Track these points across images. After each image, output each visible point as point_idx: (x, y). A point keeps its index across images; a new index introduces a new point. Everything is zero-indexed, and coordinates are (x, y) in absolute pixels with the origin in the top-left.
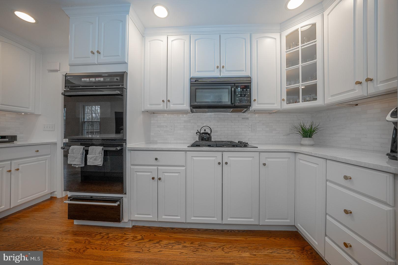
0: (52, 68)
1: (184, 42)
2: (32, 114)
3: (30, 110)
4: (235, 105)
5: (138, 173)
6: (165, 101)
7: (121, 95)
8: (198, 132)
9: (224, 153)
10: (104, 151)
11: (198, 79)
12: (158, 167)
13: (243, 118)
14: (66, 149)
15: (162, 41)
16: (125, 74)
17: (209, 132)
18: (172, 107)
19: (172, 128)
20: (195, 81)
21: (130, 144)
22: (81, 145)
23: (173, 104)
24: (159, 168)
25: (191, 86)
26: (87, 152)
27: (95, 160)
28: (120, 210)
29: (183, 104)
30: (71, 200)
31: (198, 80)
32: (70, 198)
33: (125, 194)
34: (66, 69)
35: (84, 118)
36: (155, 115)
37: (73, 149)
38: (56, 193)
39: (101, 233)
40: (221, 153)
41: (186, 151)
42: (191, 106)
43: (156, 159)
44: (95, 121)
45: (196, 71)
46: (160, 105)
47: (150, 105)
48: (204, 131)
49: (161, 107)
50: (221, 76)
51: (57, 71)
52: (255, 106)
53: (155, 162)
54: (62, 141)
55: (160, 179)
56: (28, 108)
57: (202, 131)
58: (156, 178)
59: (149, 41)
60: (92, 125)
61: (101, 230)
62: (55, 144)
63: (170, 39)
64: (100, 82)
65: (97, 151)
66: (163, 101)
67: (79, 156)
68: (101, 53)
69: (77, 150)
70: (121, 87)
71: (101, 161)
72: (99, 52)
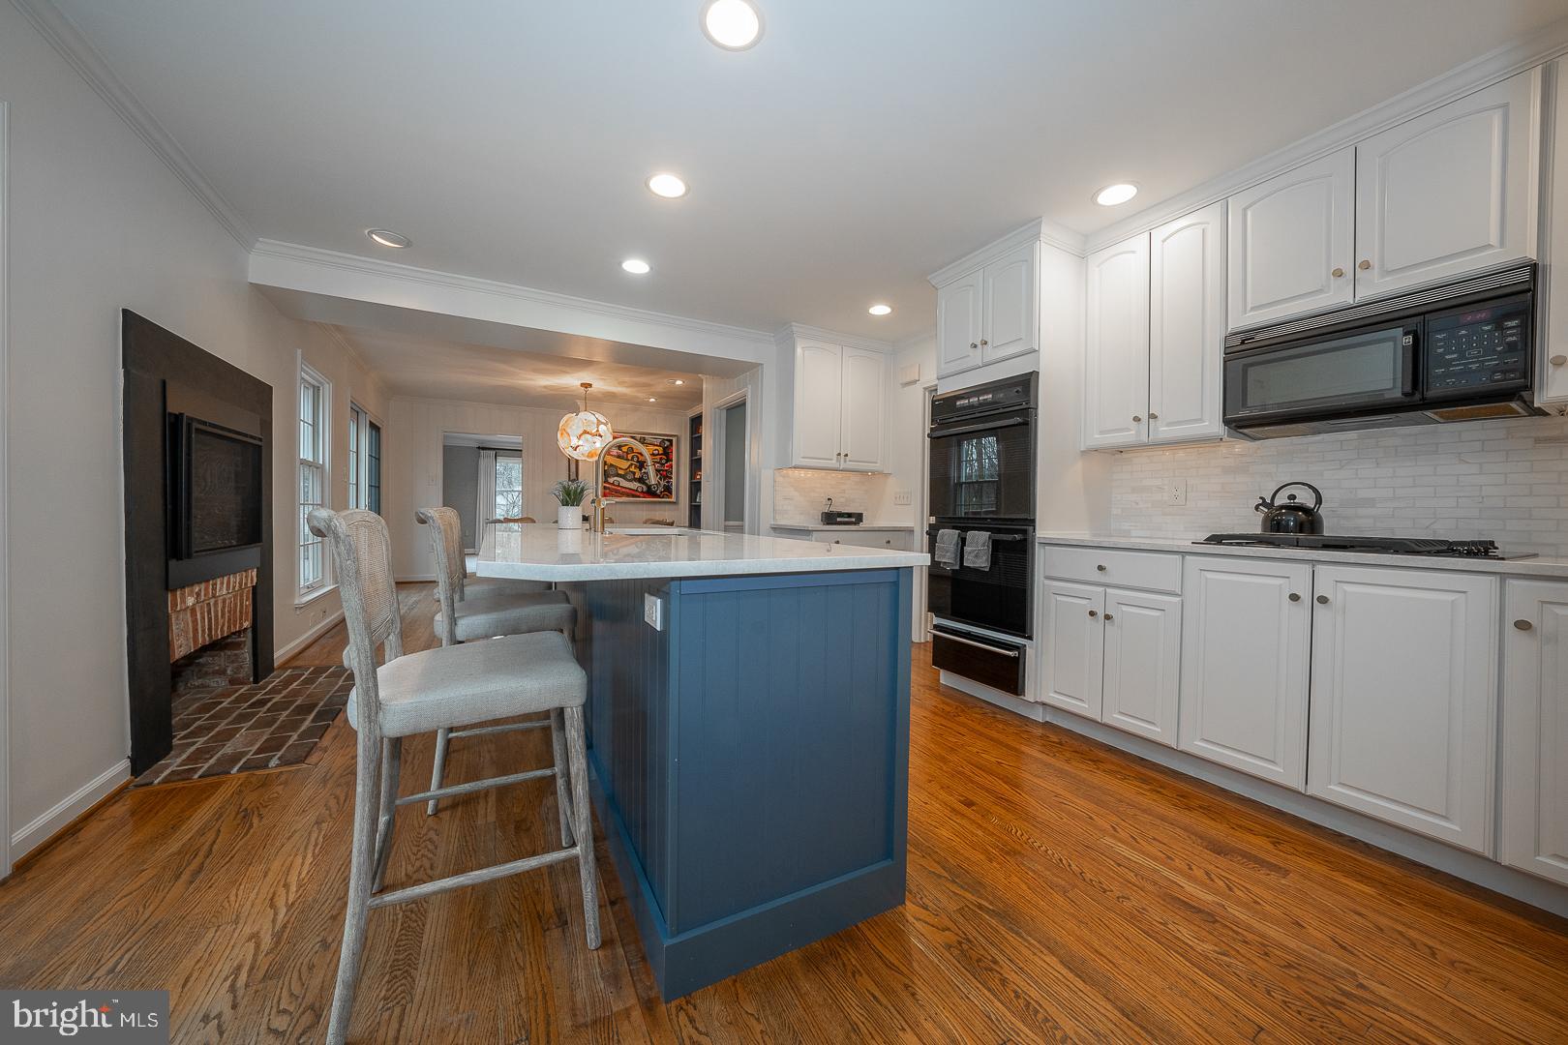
0: (908, 380)
1: (1203, 230)
2: (881, 473)
3: (877, 466)
4: (1423, 399)
5: (1059, 598)
6: (1144, 417)
7: (1026, 424)
8: (1264, 503)
9: (1319, 568)
10: (993, 541)
11: (1252, 334)
12: (1107, 589)
14: (932, 533)
15: (1133, 252)
16: (1033, 378)
17: (1311, 504)
18: (1163, 431)
19: (1178, 493)
20: (1243, 343)
21: (1043, 531)
22: (954, 528)
23: (1169, 424)
24: (1109, 590)
25: (1225, 362)
26: (963, 541)
27: (976, 556)
28: (1017, 668)
29: (1201, 420)
30: (937, 630)
31: (1252, 338)
32: (936, 627)
33: (1030, 638)
34: (929, 377)
35: (959, 477)
36: (1124, 455)
37: (943, 535)
40: (1308, 568)
41: (1184, 554)
42: (1227, 422)
43: (1101, 568)
44: (986, 482)
45: (1249, 308)
46: (1128, 430)
47: (1101, 433)
48: (1288, 501)
49: (1131, 435)
50: (1357, 299)
51: (915, 382)
53: (1097, 576)
54: (928, 520)
55: (1108, 617)
56: (877, 463)
57: (1282, 500)
58: (1101, 614)
59: (1098, 266)
60: (979, 494)
61: (984, 705)
62: (911, 531)
63: (1158, 235)
64: (985, 403)
65: (981, 541)
66: (1137, 419)
67: (952, 548)
68: (989, 343)
69: (949, 536)
70: (1024, 406)
71: (987, 560)
72: (986, 343)
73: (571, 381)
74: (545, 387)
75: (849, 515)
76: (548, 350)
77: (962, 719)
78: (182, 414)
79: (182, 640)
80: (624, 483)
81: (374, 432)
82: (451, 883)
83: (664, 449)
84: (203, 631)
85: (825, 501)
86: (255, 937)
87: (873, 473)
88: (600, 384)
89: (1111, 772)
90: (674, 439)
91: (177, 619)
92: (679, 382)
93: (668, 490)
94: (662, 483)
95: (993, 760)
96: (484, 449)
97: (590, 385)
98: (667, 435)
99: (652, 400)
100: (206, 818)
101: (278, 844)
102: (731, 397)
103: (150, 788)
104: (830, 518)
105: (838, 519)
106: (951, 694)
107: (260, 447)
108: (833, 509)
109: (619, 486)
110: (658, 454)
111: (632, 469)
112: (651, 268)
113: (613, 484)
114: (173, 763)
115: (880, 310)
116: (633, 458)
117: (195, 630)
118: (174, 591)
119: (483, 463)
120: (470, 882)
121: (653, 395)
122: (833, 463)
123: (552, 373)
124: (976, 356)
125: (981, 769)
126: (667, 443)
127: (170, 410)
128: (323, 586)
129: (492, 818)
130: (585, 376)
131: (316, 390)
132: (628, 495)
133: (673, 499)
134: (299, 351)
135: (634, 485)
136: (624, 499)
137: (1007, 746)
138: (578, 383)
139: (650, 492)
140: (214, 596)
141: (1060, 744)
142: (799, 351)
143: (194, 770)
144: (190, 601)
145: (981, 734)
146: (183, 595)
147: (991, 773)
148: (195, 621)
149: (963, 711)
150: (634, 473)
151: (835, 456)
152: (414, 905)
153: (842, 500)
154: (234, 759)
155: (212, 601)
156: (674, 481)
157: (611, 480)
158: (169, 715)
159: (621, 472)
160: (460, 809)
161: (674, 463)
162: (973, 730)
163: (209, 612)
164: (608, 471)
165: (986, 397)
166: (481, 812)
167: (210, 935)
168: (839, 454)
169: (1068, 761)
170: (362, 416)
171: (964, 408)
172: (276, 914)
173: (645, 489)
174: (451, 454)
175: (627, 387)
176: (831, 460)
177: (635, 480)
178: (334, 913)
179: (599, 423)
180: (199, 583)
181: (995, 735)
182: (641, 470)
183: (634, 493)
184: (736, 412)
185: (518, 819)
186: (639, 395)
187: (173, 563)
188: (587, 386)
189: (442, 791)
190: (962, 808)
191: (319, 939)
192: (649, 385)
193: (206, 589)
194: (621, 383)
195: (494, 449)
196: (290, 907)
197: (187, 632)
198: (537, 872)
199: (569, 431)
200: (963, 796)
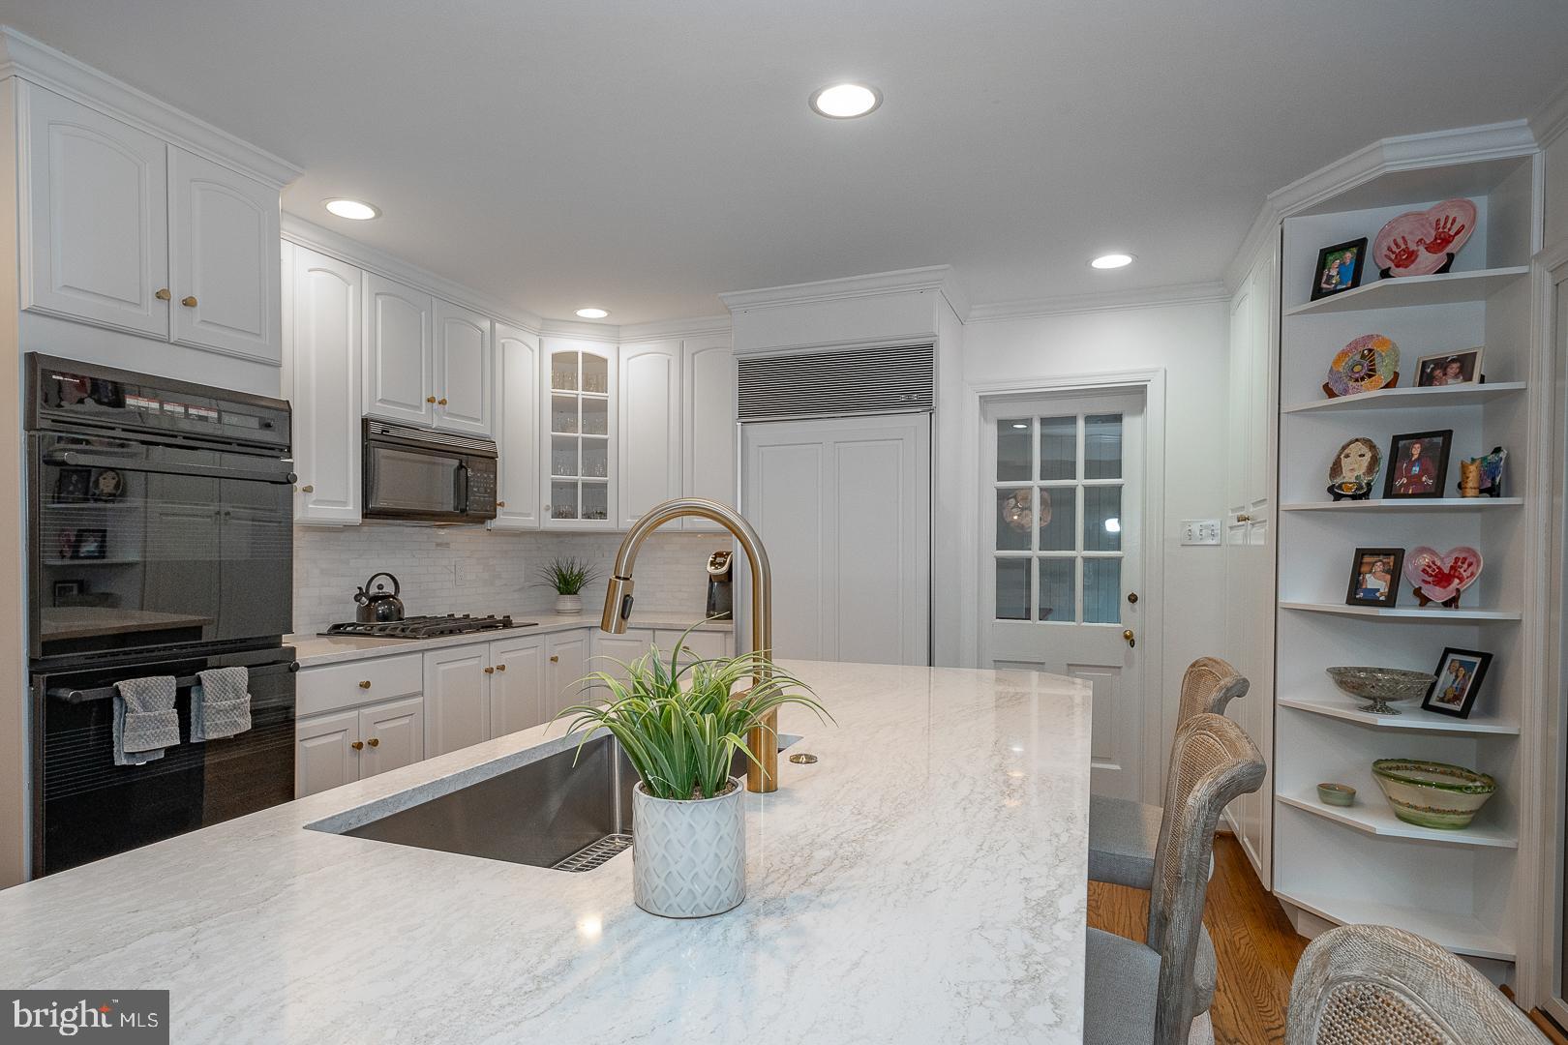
1: (346, 288)
4: (467, 516)
8: (361, 593)
11: (387, 427)
12: (363, 711)
13: (438, 545)
18: (312, 510)
20: (382, 433)
23: (316, 502)
25: (366, 446)
29: (345, 503)
31: (388, 432)
42: (363, 509)
45: (378, 399)
48: (377, 590)
50: (435, 425)
52: (503, 520)
57: (373, 590)
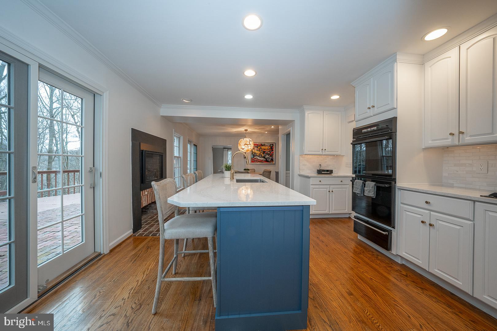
0: (350, 120)
1: (494, 38)
2: (340, 155)
3: (338, 153)
5: (407, 213)
10: (377, 186)
12: (431, 212)
14: (353, 181)
15: (450, 57)
16: (395, 119)
19: (482, 168)
26: (364, 185)
27: (369, 192)
28: (388, 240)
29: (491, 134)
30: (355, 218)
33: (394, 228)
36: (449, 149)
37: (357, 182)
38: (352, 215)
39: (373, 252)
41: (475, 201)
43: (427, 202)
49: (449, 141)
53: (426, 206)
54: (352, 175)
55: (430, 225)
56: (338, 152)
58: (428, 223)
59: (430, 67)
61: (374, 251)
63: (464, 47)
64: (374, 131)
65: (371, 186)
66: (452, 134)
67: (360, 188)
68: (375, 107)
69: (359, 182)
70: (390, 131)
71: (374, 194)
72: (374, 107)
73: (242, 129)
74: (235, 131)
75: (328, 171)
76: (236, 123)
77: (361, 256)
78: (143, 150)
79: (145, 202)
80: (258, 158)
81: (195, 147)
82: (179, 279)
83: (271, 147)
84: (150, 200)
85: (318, 165)
86: (138, 281)
87: (337, 156)
88: (250, 130)
89: (430, 297)
90: (274, 144)
91: (143, 197)
92: (272, 127)
93: (272, 160)
94: (270, 158)
95: (369, 277)
96: (225, 148)
97: (247, 130)
98: (271, 143)
99: (266, 132)
100: (141, 247)
101: (151, 257)
102: (286, 131)
103: (135, 237)
104: (320, 172)
105: (323, 172)
106: (360, 243)
107: (163, 155)
108: (322, 168)
109: (257, 159)
110: (269, 149)
111: (261, 154)
112: (253, 97)
113: (255, 159)
114: (141, 231)
115: (335, 97)
116: (261, 150)
117: (148, 200)
118: (142, 190)
119: (225, 152)
120: (184, 280)
121: (266, 131)
122: (320, 153)
123: (235, 128)
124: (371, 112)
125: (361, 280)
126: (272, 145)
127: (141, 149)
128: (181, 187)
129: (196, 261)
130: (245, 128)
131: (179, 138)
132: (260, 162)
133: (274, 163)
134: (174, 130)
135: (262, 159)
136: (259, 163)
137: (378, 272)
138: (244, 130)
139: (267, 161)
140: (152, 192)
141: (407, 276)
142: (306, 114)
143: (143, 234)
144: (146, 193)
145: (368, 264)
146: (144, 192)
147: (366, 282)
148: (148, 198)
149: (363, 252)
150: (262, 155)
151: (321, 150)
152: (169, 283)
153: (326, 165)
154: (151, 232)
155: (152, 193)
156: (274, 157)
157: (255, 157)
158: (141, 220)
159: (258, 155)
160: (190, 257)
161: (274, 151)
162: (365, 262)
163: (151, 195)
164: (254, 154)
165: (374, 128)
166: (194, 259)
167: (131, 278)
168: (322, 149)
169: (407, 285)
170: (192, 143)
171: (365, 133)
172: (144, 276)
173: (265, 160)
174: (215, 150)
175: (258, 129)
176: (319, 151)
177: (262, 157)
178: (154, 279)
179: (250, 141)
180: (148, 188)
181: (374, 265)
182: (264, 154)
183: (262, 161)
184: (288, 135)
185: (202, 263)
186: (261, 131)
187: (142, 184)
188: (246, 130)
189: (185, 252)
190: (346, 295)
191: (148, 286)
192: (264, 129)
193: (150, 190)
194: (256, 129)
195: (227, 148)
196: (147, 275)
197: (146, 200)
198: (200, 281)
199: (241, 144)
200: (349, 290)
